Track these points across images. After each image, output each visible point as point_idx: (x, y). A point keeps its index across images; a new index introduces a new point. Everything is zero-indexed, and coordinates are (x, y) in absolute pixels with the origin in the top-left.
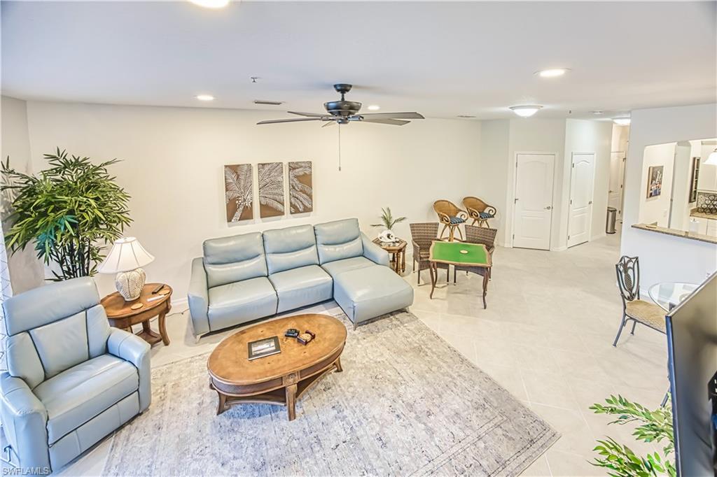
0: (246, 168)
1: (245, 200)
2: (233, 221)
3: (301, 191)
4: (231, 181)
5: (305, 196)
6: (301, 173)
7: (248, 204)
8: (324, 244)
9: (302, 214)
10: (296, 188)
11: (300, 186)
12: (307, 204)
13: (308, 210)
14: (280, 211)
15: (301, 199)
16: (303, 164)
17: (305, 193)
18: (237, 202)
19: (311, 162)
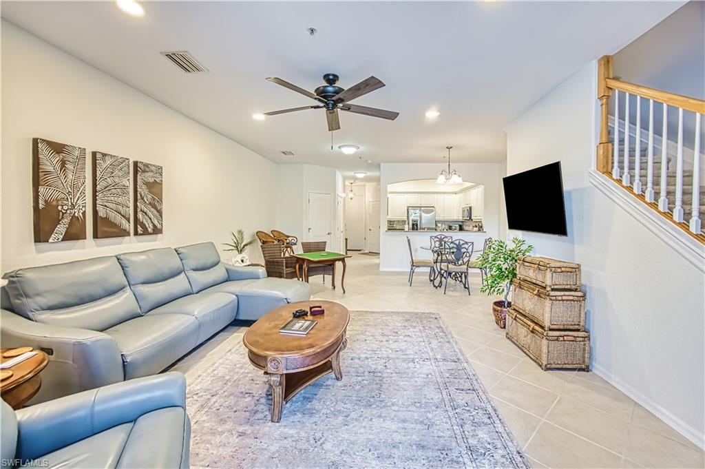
0: (77, 153)
1: (73, 206)
2: (51, 240)
3: (150, 204)
4: (51, 169)
5: (155, 212)
6: (151, 180)
7: (79, 214)
8: (194, 270)
9: (151, 236)
10: (145, 199)
11: (149, 197)
12: (156, 222)
13: (157, 231)
14: (125, 230)
15: (150, 214)
16: (153, 168)
17: (155, 207)
18: (60, 208)
19: (161, 168)
